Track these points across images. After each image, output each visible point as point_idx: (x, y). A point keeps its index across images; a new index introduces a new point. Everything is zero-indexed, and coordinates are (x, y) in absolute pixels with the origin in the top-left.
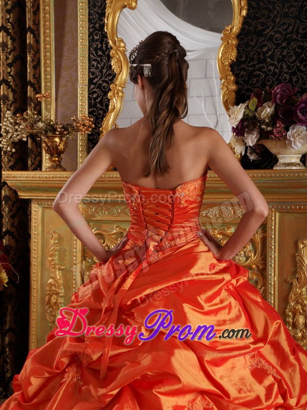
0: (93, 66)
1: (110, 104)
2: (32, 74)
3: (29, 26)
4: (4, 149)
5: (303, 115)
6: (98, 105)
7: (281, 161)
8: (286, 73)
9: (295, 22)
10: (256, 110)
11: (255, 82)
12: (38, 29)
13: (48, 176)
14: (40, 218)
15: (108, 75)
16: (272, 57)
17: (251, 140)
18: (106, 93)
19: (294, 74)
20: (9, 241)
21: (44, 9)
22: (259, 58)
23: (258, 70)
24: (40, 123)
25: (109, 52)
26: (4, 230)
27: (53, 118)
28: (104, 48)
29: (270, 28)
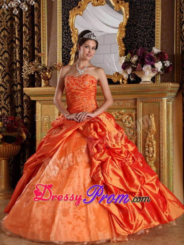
0: (64, 40)
1: (71, 57)
2: (37, 44)
3: (36, 23)
4: (24, 78)
5: (148, 60)
6: (66, 58)
7: (143, 80)
8: (146, 42)
9: (149, 21)
10: (130, 58)
11: (133, 46)
12: (40, 25)
14: (40, 109)
15: (71, 44)
16: (140, 36)
17: (129, 71)
18: (69, 52)
19: (149, 43)
20: (27, 120)
21: (43, 16)
22: (135, 36)
23: (134, 41)
24: (40, 66)
25: (71, 34)
26: (24, 115)
27: (46, 64)
28: (69, 32)
29: (139, 23)
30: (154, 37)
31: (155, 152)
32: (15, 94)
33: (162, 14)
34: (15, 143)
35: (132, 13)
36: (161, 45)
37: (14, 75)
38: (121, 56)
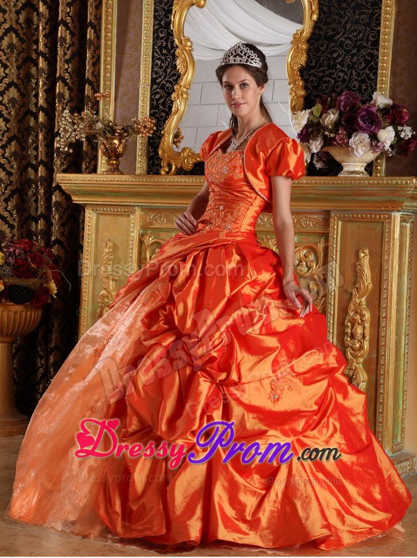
0: (157, 65)
1: (174, 105)
2: (91, 71)
3: (90, 21)
4: (61, 149)
5: (364, 122)
6: (161, 107)
7: (346, 169)
8: (356, 80)
9: (366, 29)
10: (321, 116)
11: (324, 88)
12: (100, 25)
13: (105, 179)
14: (94, 225)
15: (172, 75)
16: (342, 63)
17: (316, 146)
18: (169, 94)
19: (363, 81)
20: (59, 251)
21: (107, 3)
22: (329, 64)
23: (327, 76)
24: (99, 124)
25: (175, 50)
26: (53, 239)
27: (111, 118)
28: (169, 46)
29: (341, 34)
30: (374, 69)
31: (368, 338)
32: (30, 187)
33: (398, 14)
34: (32, 303)
35: (325, 8)
36: (390, 88)
37: (30, 140)
38: (294, 109)
